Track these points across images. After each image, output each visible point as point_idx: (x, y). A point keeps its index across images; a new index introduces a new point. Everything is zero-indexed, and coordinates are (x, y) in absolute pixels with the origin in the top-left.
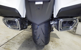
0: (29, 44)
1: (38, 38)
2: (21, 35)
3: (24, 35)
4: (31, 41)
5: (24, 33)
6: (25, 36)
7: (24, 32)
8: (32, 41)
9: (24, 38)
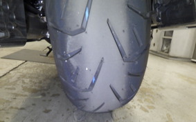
0: (47, 111)
1: (92, 84)
2: (11, 78)
3: (24, 76)
4: (54, 95)
5: (25, 71)
6: (27, 81)
7: (26, 68)
8: (58, 95)
9: (25, 89)
